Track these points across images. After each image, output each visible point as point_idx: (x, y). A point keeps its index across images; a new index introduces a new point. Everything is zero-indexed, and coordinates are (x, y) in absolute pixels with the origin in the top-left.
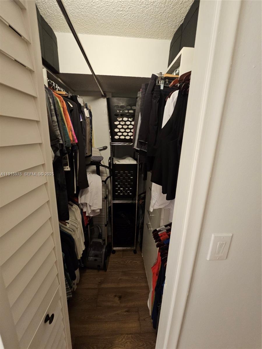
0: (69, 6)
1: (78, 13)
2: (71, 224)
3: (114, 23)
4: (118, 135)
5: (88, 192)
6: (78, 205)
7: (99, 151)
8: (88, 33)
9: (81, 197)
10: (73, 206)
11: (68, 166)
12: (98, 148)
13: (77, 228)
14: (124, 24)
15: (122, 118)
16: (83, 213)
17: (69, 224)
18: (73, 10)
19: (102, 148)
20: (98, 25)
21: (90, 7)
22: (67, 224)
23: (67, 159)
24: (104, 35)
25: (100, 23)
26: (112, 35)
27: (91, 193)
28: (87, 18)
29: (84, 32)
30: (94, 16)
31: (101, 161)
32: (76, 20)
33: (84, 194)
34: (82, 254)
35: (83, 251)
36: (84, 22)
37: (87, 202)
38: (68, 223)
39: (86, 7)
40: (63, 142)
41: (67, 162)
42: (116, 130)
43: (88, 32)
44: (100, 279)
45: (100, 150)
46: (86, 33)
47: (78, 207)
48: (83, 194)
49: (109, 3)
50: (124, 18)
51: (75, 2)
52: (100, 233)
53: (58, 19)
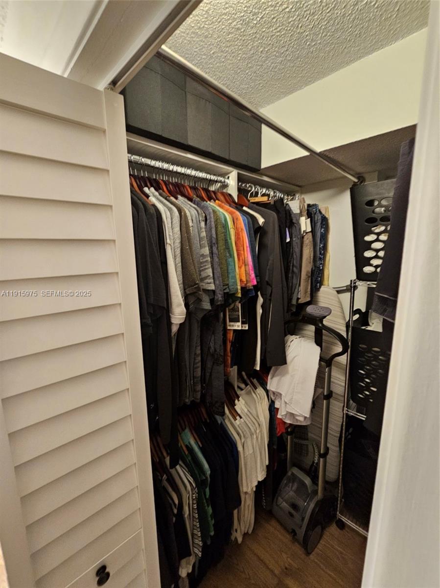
0: (264, 62)
1: (283, 63)
2: (245, 421)
3: (357, 32)
4: (371, 265)
5: (287, 372)
6: (267, 391)
7: (336, 293)
8: (310, 83)
9: (272, 378)
10: (257, 390)
11: (239, 322)
12: (334, 288)
13: (252, 434)
14: (381, 18)
15: (383, 225)
16: (273, 410)
17: (242, 419)
18: (272, 63)
19: (345, 288)
20: (325, 57)
21: (298, 39)
22: (238, 418)
23: (239, 311)
24: (343, 67)
25: (327, 52)
26: (360, 57)
27: (292, 376)
28: (299, 59)
29: (302, 86)
30: (310, 48)
31: (325, 317)
32: (283, 74)
33: (278, 375)
34: (256, 486)
35: (259, 482)
36: (297, 69)
37: (281, 392)
38: (241, 417)
39: (291, 43)
40: (215, 288)
41: (239, 315)
42: (368, 254)
43: (310, 81)
44: (291, 561)
45: (339, 292)
46: (307, 85)
47: (265, 394)
48: (276, 374)
49: (330, 5)
50: (377, 7)
51: (271, 50)
52: (313, 462)
53: (259, 90)
